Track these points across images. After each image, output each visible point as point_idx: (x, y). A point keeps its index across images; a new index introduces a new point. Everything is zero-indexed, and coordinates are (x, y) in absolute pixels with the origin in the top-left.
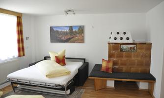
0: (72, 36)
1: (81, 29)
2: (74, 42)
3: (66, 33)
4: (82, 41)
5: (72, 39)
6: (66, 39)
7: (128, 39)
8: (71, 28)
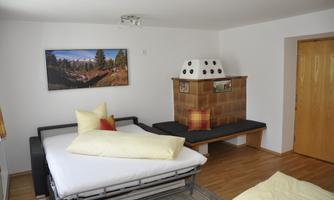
0: (103, 73)
1: (122, 57)
2: (108, 84)
3: (88, 67)
4: (124, 81)
5: (104, 79)
6: (89, 78)
7: (220, 71)
8: (100, 53)
